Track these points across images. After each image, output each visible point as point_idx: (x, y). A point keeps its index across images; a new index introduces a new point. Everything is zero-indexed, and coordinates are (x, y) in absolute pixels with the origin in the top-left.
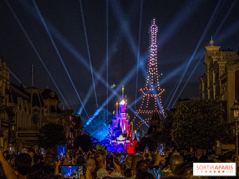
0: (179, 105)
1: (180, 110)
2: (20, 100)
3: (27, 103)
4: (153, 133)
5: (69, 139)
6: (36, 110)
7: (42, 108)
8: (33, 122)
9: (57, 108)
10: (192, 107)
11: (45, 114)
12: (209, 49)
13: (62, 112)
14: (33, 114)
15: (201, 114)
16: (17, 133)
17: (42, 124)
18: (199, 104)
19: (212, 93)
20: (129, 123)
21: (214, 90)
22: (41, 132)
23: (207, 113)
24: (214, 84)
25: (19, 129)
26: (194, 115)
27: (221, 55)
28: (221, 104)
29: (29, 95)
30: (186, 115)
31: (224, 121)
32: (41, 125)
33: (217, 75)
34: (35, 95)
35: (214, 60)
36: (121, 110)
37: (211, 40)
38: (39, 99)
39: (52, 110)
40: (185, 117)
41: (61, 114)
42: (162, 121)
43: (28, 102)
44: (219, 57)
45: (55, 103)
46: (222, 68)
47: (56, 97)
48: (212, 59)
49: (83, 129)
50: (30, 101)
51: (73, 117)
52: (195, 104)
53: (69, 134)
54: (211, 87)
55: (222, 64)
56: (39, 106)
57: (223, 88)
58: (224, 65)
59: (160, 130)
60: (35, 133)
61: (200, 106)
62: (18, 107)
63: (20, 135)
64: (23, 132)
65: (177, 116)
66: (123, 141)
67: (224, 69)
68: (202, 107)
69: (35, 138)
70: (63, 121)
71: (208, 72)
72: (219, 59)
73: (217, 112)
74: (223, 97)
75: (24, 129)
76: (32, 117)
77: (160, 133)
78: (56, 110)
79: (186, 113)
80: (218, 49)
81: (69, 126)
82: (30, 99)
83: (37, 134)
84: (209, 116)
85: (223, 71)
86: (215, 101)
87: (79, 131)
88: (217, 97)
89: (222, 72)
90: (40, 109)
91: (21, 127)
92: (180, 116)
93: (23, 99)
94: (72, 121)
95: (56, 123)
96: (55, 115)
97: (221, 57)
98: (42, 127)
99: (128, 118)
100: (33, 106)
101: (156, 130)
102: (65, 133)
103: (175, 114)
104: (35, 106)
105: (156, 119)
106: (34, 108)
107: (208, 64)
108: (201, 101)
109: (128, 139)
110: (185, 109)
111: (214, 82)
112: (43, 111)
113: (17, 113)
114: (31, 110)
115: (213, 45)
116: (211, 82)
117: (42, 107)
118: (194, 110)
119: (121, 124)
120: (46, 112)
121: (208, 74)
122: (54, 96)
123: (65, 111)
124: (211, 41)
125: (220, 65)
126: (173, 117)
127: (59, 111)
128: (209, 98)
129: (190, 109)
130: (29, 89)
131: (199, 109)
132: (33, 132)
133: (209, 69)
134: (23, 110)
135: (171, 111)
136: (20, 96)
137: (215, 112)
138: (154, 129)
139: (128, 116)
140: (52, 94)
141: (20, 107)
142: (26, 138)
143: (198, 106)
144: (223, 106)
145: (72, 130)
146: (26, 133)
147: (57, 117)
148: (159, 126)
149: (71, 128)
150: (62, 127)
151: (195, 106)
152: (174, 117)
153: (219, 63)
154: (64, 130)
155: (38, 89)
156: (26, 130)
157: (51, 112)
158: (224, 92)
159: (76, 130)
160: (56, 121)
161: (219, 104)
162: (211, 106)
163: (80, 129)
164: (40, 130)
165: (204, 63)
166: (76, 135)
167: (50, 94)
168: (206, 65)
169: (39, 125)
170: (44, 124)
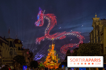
0: (80, 46)
1: (81, 48)
5: (27, 62)
6: (11, 49)
7: (14, 48)
8: (10, 55)
9: (22, 48)
10: (87, 47)
11: (16, 51)
12: (95, 19)
15: (91, 50)
16: (2, 60)
19: (96, 40)
20: (56, 55)
21: (97, 39)
23: (94, 50)
24: (97, 36)
26: (87, 51)
29: (8, 42)
31: (102, 53)
32: (14, 56)
33: (99, 31)
34: (11, 42)
35: (97, 24)
36: (52, 49)
37: (95, 15)
40: (83, 52)
41: (23, 51)
43: (7, 45)
44: (99, 23)
45: (20, 46)
47: (21, 43)
48: (96, 24)
51: (29, 52)
53: (27, 60)
54: (96, 37)
56: (13, 47)
57: (102, 38)
58: (102, 27)
62: (3, 48)
63: (4, 61)
66: (53, 64)
67: (102, 29)
68: (91, 47)
69: (11, 62)
70: (24, 54)
71: (94, 30)
72: (99, 24)
74: (101, 42)
76: (10, 52)
79: (83, 50)
80: (99, 19)
82: (8, 43)
83: (12, 60)
84: (95, 51)
86: (97, 44)
88: (98, 42)
91: (4, 57)
92: (80, 51)
93: (5, 44)
96: (21, 51)
97: (101, 23)
100: (10, 47)
102: (25, 60)
103: (78, 50)
106: (11, 48)
107: (94, 26)
108: (91, 44)
109: (55, 63)
110: (83, 48)
111: (97, 35)
112: (15, 49)
113: (2, 50)
114: (9, 49)
115: (96, 17)
116: (96, 35)
117: (14, 47)
119: (52, 56)
121: (94, 31)
123: (25, 49)
125: (100, 27)
127: (22, 49)
128: (94, 43)
129: (85, 48)
130: (8, 39)
133: (95, 29)
134: (5, 49)
135: (76, 49)
136: (4, 42)
139: (55, 52)
140: (19, 42)
142: (7, 62)
143: (89, 46)
144: (101, 46)
145: (29, 59)
146: (7, 60)
149: (28, 58)
150: (24, 57)
152: (78, 52)
153: (99, 25)
155: (12, 39)
156: (7, 58)
157: (19, 50)
158: (102, 40)
159: (31, 59)
160: (21, 54)
161: (99, 45)
162: (95, 46)
163: (32, 58)
164: (13, 58)
165: (92, 26)
166: (31, 61)
167: (18, 41)
168: (93, 27)
169: (13, 56)
170: (15, 55)
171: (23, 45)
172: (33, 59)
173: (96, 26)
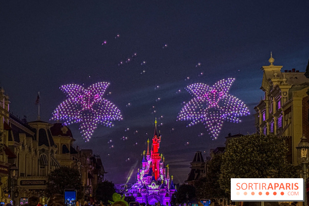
0: (230, 143)
1: (230, 149)
2: (23, 137)
3: (32, 141)
4: (196, 179)
5: (87, 187)
6: (43, 150)
7: (51, 148)
8: (39, 166)
9: (71, 147)
10: (247, 145)
11: (55, 155)
12: (267, 69)
13: (77, 153)
14: (39, 155)
15: (258, 154)
16: (19, 180)
17: (51, 168)
18: (255, 141)
19: (272, 126)
20: (164, 166)
21: (275, 123)
22: (50, 178)
23: (266, 153)
24: (275, 115)
25: (22, 175)
26: (249, 156)
27: (283, 77)
28: (284, 141)
29: (34, 130)
30: (237, 155)
31: (288, 163)
34: (42, 131)
35: (275, 84)
36: (153, 150)
37: (270, 57)
38: (47, 135)
39: (65, 150)
40: (237, 159)
41: (76, 154)
42: (207, 164)
43: (33, 139)
44: (281, 80)
45: (67, 141)
46: (285, 94)
47: (69, 134)
48: (272, 83)
49: (104, 174)
50: (36, 139)
51: (91, 159)
52: (250, 141)
53: (86, 181)
54: (271, 118)
55: (285, 89)
56: (48, 146)
57: (287, 120)
58: (287, 91)
59: (204, 175)
60: (42, 181)
61: (256, 144)
62: (21, 147)
63: (23, 183)
64: (27, 179)
65: (227, 156)
66: (156, 189)
67: (287, 96)
68: (258, 145)
69: (43, 186)
70: (79, 164)
71: (267, 99)
72: (281, 82)
73: (278, 151)
74: (287, 132)
75: (28, 175)
76: (39, 160)
77: (204, 180)
78: (69, 150)
79: (238, 153)
80: (280, 69)
81: (86, 171)
82: (35, 136)
83: (45, 181)
84: (268, 157)
85: (287, 98)
86: (276, 137)
87: (99, 177)
88: (279, 132)
89: (285, 100)
90: (49, 148)
91: (24, 172)
92: (230, 157)
93: (27, 136)
94: (89, 165)
95: (69, 167)
96: (68, 156)
97: (284, 80)
98: (52, 172)
99: (163, 159)
100: (40, 145)
101: (199, 175)
102: (80, 180)
103: (224, 154)
104: (42, 145)
105: (199, 160)
106: (42, 147)
107: (267, 88)
108: (258, 137)
110: (237, 147)
111: (274, 113)
112: (52, 151)
113: (19, 154)
114: (38, 150)
115: (273, 64)
117: (51, 146)
118: (249, 149)
119: (153, 168)
120: (56, 153)
121: (267, 102)
122: (67, 132)
123: (80, 151)
124: (270, 59)
125: (282, 91)
126: (221, 158)
127: (73, 151)
128: (268, 134)
129: (243, 148)
130: (35, 123)
131: (255, 148)
132: (39, 179)
133: (269, 96)
134: (27, 150)
135: (219, 150)
136: (23, 132)
137: (277, 152)
138: (196, 174)
139: (163, 157)
140: (64, 130)
141: (23, 146)
142: (31, 187)
143: (254, 144)
144: (286, 144)
145: (90, 176)
146: (31, 181)
147: (71, 159)
148: (202, 171)
149: (89, 174)
150: (78, 172)
151: (250, 143)
152: (223, 158)
153: (280, 87)
154: (80, 175)
155: (46, 124)
156: (30, 176)
157: (63, 153)
158: (288, 126)
159: (96, 176)
160: (70, 164)
161: (281, 140)
162: (271, 143)
163: (100, 174)
164: (49, 175)
165: (262, 88)
166: (96, 183)
167: (62, 129)
168: (264, 90)
169: (48, 170)
170: (54, 168)
171: (75, 140)
172: (101, 176)
173: (271, 87)
